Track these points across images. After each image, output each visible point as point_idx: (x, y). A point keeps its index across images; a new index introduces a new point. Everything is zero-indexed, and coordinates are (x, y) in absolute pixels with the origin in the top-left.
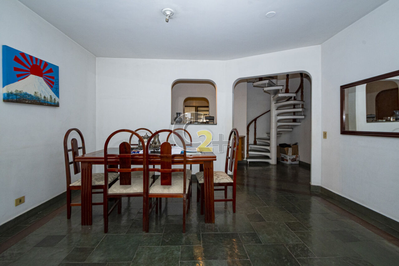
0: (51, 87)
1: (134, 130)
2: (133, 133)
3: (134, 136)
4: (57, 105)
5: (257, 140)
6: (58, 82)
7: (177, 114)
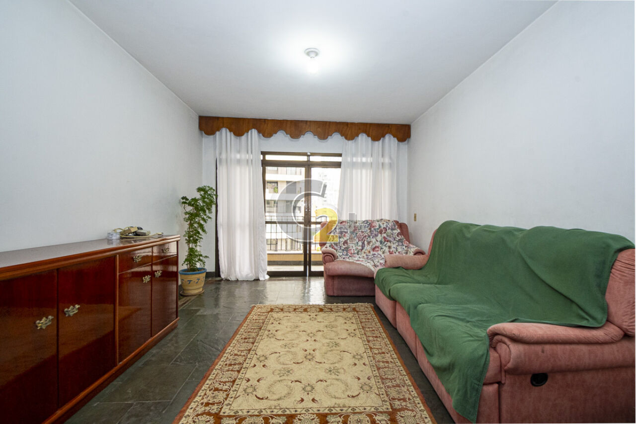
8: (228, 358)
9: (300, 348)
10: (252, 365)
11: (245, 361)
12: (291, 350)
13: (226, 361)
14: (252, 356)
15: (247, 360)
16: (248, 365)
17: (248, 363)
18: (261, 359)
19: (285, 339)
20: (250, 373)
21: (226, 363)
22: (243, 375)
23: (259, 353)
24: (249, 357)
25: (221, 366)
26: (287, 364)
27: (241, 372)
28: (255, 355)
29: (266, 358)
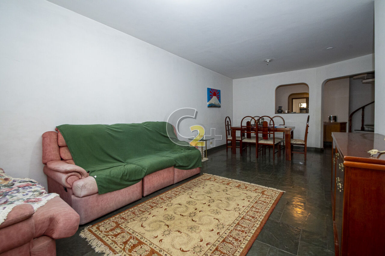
0: (218, 99)
1: (253, 117)
2: (253, 118)
3: (253, 120)
4: (220, 107)
5: (365, 126)
6: (220, 97)
7: (279, 107)
8: (259, 217)
9: (210, 208)
10: (244, 208)
11: (248, 211)
12: (217, 208)
13: (260, 215)
14: (242, 213)
15: (246, 212)
16: (247, 208)
17: (247, 209)
18: (238, 209)
19: (213, 219)
20: (246, 203)
21: (260, 214)
22: (251, 204)
23: (237, 214)
24: (245, 213)
25: (264, 213)
26: (227, 202)
27: (251, 206)
28: (240, 213)
29: (235, 209)
